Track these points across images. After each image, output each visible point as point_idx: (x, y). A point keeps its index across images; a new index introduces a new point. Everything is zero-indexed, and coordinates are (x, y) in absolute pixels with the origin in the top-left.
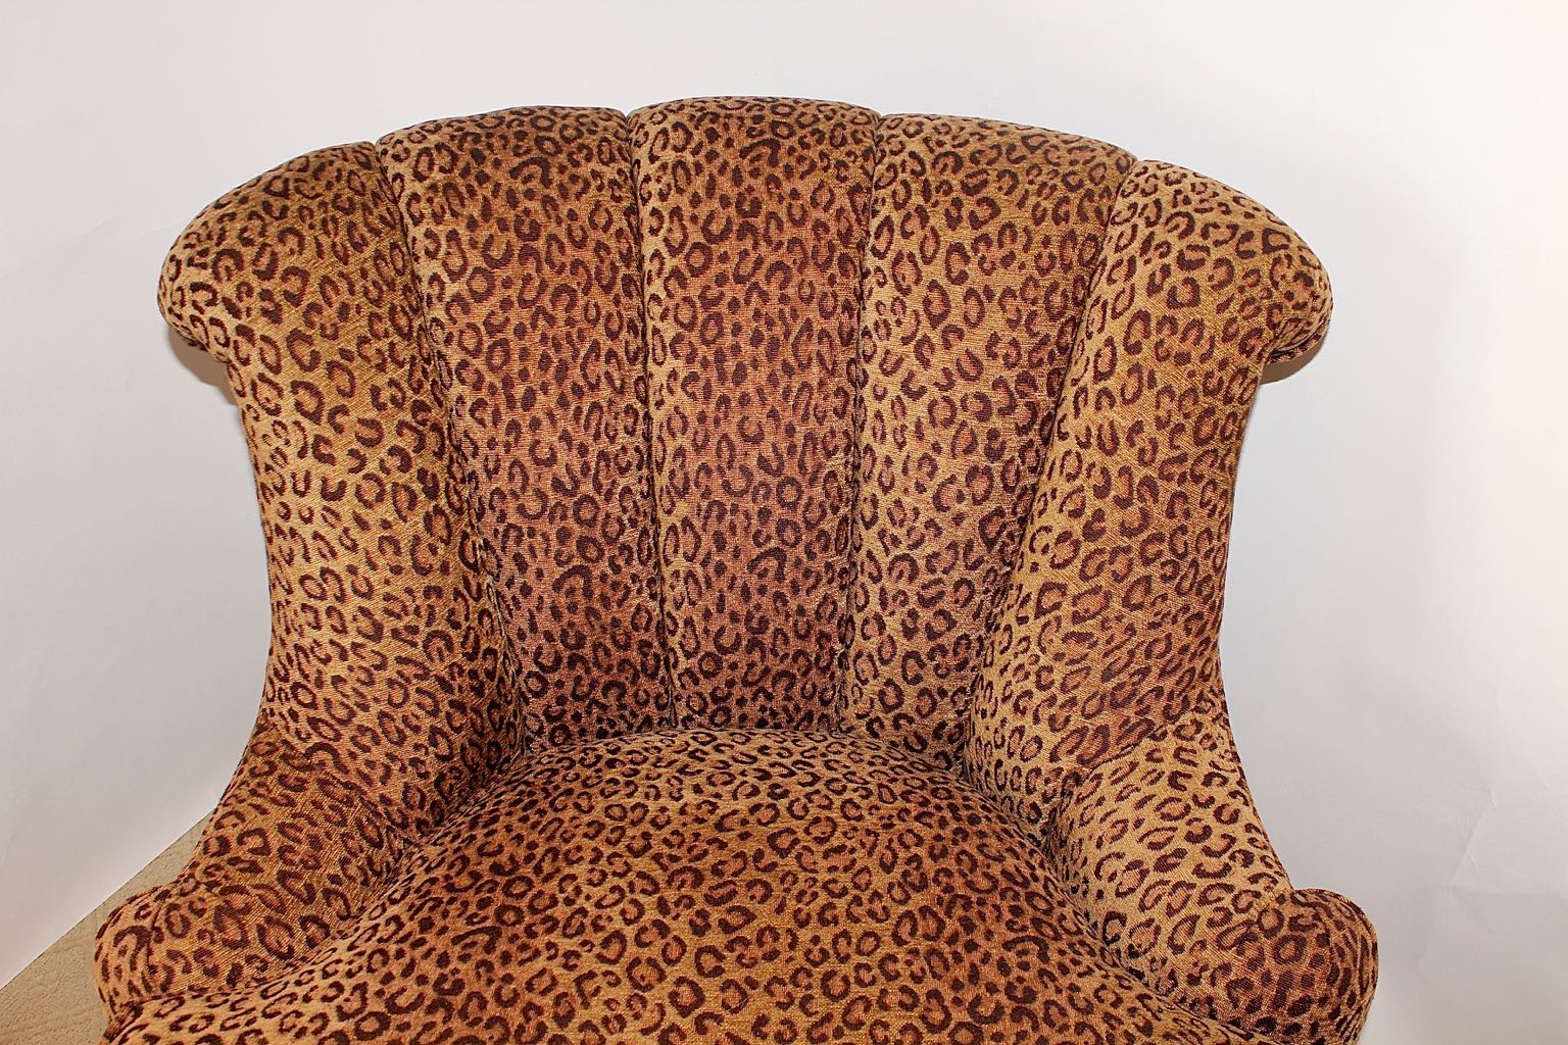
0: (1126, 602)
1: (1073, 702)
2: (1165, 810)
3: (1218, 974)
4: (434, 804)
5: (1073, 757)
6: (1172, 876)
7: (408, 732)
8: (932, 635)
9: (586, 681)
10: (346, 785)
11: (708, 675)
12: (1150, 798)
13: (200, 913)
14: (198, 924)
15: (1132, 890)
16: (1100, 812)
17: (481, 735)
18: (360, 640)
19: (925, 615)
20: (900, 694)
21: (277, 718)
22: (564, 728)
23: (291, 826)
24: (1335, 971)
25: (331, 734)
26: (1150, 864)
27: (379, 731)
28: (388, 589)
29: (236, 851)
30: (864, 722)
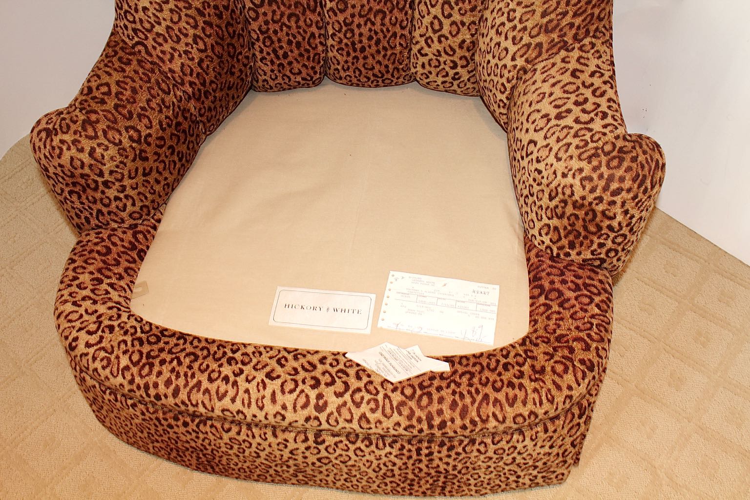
1: (525, 29)
2: (566, 88)
3: (577, 174)
4: (198, 74)
5: (523, 59)
6: (563, 123)
7: (182, 37)
9: (278, 13)
10: (151, 63)
11: (342, 11)
12: (559, 82)
13: (75, 122)
14: (73, 127)
15: (542, 129)
16: (533, 88)
17: (222, 39)
20: (441, 24)
21: (119, 28)
22: (270, 38)
23: (122, 82)
24: (638, 175)
25: (143, 37)
26: (552, 116)
27: (167, 35)
29: (96, 93)
30: (423, 39)
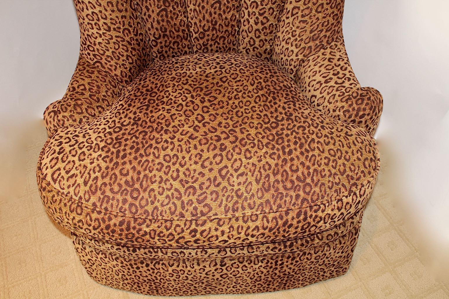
0: (316, 11)
1: (302, 40)
2: (327, 68)
3: (341, 109)
4: (129, 76)
5: (302, 55)
6: (329, 84)
7: (120, 56)
8: (263, 24)
9: (168, 42)
10: (105, 72)
11: (201, 38)
12: (323, 65)
13: (70, 106)
14: (69, 109)
15: (318, 89)
16: (309, 69)
17: (140, 57)
18: (105, 31)
19: (261, 18)
20: (254, 41)
21: (84, 55)
22: (163, 55)
23: (91, 83)
24: (372, 107)
25: (99, 58)
26: (323, 82)
27: (112, 56)
28: (111, 17)
29: (77, 90)
30: (245, 50)
